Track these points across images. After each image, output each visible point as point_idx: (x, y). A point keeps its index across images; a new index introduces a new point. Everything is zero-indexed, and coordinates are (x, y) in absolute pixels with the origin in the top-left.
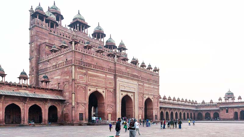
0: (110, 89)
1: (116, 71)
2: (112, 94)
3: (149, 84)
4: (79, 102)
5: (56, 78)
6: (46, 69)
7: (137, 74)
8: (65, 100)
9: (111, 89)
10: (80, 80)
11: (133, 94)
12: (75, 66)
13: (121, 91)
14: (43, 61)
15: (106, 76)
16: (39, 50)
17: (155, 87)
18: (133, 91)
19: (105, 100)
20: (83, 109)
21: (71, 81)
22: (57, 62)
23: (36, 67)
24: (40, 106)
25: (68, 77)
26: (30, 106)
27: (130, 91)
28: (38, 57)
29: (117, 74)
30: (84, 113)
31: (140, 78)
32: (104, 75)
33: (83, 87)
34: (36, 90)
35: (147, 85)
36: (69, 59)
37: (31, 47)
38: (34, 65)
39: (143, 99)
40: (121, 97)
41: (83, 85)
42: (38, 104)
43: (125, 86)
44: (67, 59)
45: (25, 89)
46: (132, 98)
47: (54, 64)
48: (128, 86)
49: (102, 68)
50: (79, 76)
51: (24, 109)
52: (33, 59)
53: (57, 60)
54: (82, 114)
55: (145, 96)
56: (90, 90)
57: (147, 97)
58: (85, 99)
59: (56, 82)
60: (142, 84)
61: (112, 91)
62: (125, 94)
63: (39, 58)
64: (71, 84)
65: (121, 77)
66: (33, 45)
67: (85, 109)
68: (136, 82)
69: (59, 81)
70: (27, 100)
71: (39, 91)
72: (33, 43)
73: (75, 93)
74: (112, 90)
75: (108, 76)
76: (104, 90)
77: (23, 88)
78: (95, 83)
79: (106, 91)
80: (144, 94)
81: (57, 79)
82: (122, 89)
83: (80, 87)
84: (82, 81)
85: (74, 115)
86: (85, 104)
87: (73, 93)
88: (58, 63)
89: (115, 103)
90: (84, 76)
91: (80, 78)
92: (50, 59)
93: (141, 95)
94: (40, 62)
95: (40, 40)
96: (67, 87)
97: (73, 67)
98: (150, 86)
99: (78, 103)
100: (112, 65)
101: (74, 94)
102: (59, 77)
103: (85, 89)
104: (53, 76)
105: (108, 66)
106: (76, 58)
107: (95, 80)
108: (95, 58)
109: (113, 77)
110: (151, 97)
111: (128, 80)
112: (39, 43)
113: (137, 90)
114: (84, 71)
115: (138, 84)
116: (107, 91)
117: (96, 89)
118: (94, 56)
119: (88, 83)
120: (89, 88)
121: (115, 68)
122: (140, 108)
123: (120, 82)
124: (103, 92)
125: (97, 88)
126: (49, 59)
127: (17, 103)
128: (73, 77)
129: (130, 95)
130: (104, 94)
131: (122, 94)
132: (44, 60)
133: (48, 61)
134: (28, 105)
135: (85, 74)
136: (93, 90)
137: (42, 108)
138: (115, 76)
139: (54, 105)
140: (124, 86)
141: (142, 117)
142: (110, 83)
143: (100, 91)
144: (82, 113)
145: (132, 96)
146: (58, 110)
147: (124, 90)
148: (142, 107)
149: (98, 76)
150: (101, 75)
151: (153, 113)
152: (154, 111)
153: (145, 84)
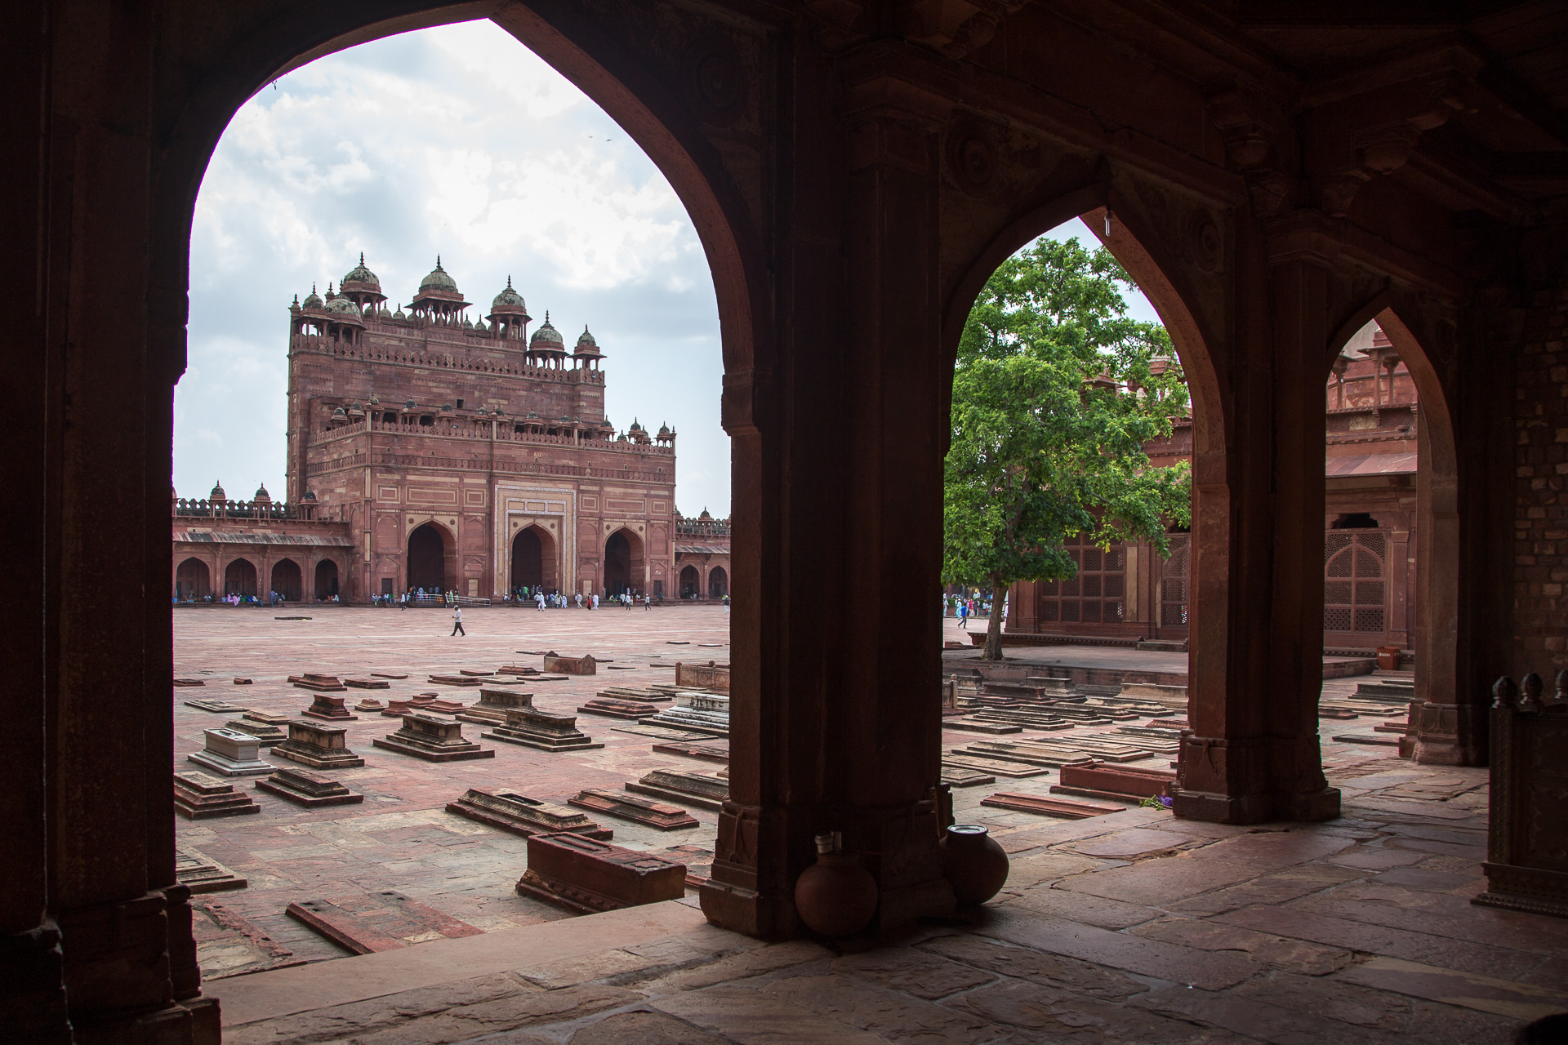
0: (475, 514)
1: (495, 464)
2: (479, 526)
3: (626, 487)
4: (380, 551)
5: (339, 490)
6: (320, 466)
7: (572, 463)
8: (353, 547)
9: (480, 514)
10: (385, 500)
11: (555, 522)
12: (371, 467)
13: (513, 516)
14: (315, 444)
15: (461, 480)
16: (309, 413)
17: (653, 492)
18: (557, 514)
19: (457, 544)
20: (394, 567)
21: (363, 503)
22: (341, 454)
23: (300, 457)
24: (297, 562)
25: (358, 494)
26: (276, 561)
27: (543, 513)
28: (307, 430)
29: (494, 471)
30: (395, 576)
31: (588, 471)
32: (457, 480)
33: (393, 515)
34: (289, 528)
35: (619, 491)
36: (361, 451)
37: (291, 403)
38: (296, 452)
39: (598, 532)
40: (512, 532)
41: (394, 511)
42: (292, 556)
43: (526, 501)
44: (357, 452)
45: (264, 527)
46: (554, 532)
47: (335, 456)
48: (537, 501)
49: (450, 462)
50: (381, 491)
51: (261, 570)
52: (295, 435)
53: (341, 447)
54: (391, 579)
55: (605, 524)
56: (411, 521)
57: (616, 526)
58: (399, 543)
59: (337, 502)
60: (595, 489)
61: (480, 518)
62: (523, 523)
63: (309, 433)
64: (362, 510)
65: (510, 478)
66: (295, 401)
67: (399, 568)
68: (568, 488)
69: (343, 499)
70: (269, 551)
71: (295, 528)
72: (295, 395)
73: (370, 533)
74: (480, 516)
75: (466, 481)
76: (456, 519)
77: (260, 524)
78: (429, 502)
79: (462, 519)
80: (601, 519)
81: (340, 494)
82: (511, 511)
83: (383, 515)
84: (390, 500)
85: (367, 582)
86: (398, 557)
87: (367, 532)
88: (343, 456)
89: (491, 550)
90: (395, 489)
91: (386, 493)
92: (329, 443)
93: (592, 523)
94: (310, 445)
95: (311, 387)
96: (357, 516)
97: (368, 471)
98: (631, 491)
99: (378, 555)
100: (481, 451)
101: (369, 535)
102: (342, 490)
103: (399, 519)
104: (334, 485)
105: (469, 452)
106: (375, 448)
107: (426, 494)
108: (427, 440)
109: (484, 481)
110: (634, 527)
111: (537, 484)
112: (308, 396)
113: (570, 509)
114: (397, 477)
115: (575, 491)
116: (465, 519)
117: (429, 517)
118: (425, 435)
119: (407, 503)
120: (409, 517)
121: (492, 455)
122: (583, 560)
123: (507, 493)
124: (452, 522)
125: (432, 515)
126: (327, 441)
127: (247, 558)
128: (368, 494)
129: (545, 524)
130: (454, 529)
131: (515, 525)
132: (318, 443)
133: (326, 446)
134: (271, 561)
135: (400, 484)
136: (420, 519)
137: (302, 568)
138: (491, 480)
139: (329, 557)
140: (523, 500)
142: (475, 498)
143: (443, 520)
144: (390, 577)
145: (551, 527)
146: (340, 570)
147: (521, 512)
148: (595, 556)
149: (437, 484)
150: (447, 479)
151: (644, 576)
152: (648, 569)
153: (607, 489)
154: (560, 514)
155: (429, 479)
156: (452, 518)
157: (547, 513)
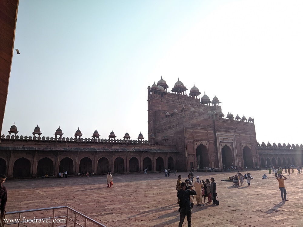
1: (215, 127)
2: (213, 146)
3: (245, 134)
4: (189, 153)
7: (233, 127)
8: (179, 153)
10: (189, 137)
12: (185, 127)
13: (221, 142)
15: (208, 131)
16: (156, 115)
17: (251, 136)
19: (208, 151)
21: (183, 138)
24: (162, 158)
25: (180, 136)
28: (155, 120)
29: (215, 129)
30: (193, 162)
31: (236, 129)
32: (206, 131)
33: (192, 142)
34: (160, 147)
35: (244, 135)
37: (149, 113)
39: (241, 147)
40: (221, 147)
43: (224, 138)
44: (179, 123)
45: (154, 147)
46: (231, 147)
47: (168, 126)
48: (226, 138)
49: (205, 126)
50: (188, 135)
51: (153, 161)
52: (151, 122)
53: (171, 123)
55: (242, 145)
56: (196, 144)
57: (244, 145)
58: (194, 151)
59: (171, 139)
60: (238, 134)
62: (224, 144)
64: (183, 141)
65: (219, 131)
67: (194, 159)
68: (232, 134)
70: (156, 154)
71: (162, 147)
72: (151, 111)
74: (213, 142)
75: (209, 132)
78: (200, 138)
80: (241, 143)
81: (172, 137)
83: (189, 142)
84: (191, 137)
85: (187, 164)
86: (194, 155)
88: (172, 125)
89: (217, 153)
90: (192, 134)
92: (165, 122)
93: (239, 145)
94: (157, 124)
95: (156, 108)
96: (180, 143)
97: (184, 129)
98: (246, 135)
99: (189, 155)
100: (211, 123)
101: (186, 148)
102: (173, 135)
104: (168, 134)
105: (209, 123)
106: (186, 121)
107: (199, 135)
109: (213, 132)
110: (249, 146)
111: (226, 133)
112: (155, 110)
113: (234, 141)
114: (192, 130)
115: (234, 135)
116: (209, 143)
119: (195, 138)
120: (196, 142)
121: (214, 124)
122: (239, 156)
123: (219, 135)
124: (206, 144)
125: (201, 142)
127: (149, 157)
128: (185, 136)
129: (228, 145)
130: (207, 146)
131: (222, 145)
132: (160, 123)
133: (163, 123)
134: (156, 157)
135: (192, 132)
136: (199, 143)
137: (164, 159)
138: (215, 131)
139: (171, 156)
140: (223, 138)
141: (242, 163)
142: (211, 137)
143: (204, 143)
145: (230, 145)
146: (174, 160)
147: (223, 141)
148: (241, 155)
149: (202, 132)
150: (204, 131)
151: (253, 161)
152: (253, 158)
153: (241, 135)
154: (232, 142)
155: (200, 131)
156: (206, 143)
157: (229, 141)
